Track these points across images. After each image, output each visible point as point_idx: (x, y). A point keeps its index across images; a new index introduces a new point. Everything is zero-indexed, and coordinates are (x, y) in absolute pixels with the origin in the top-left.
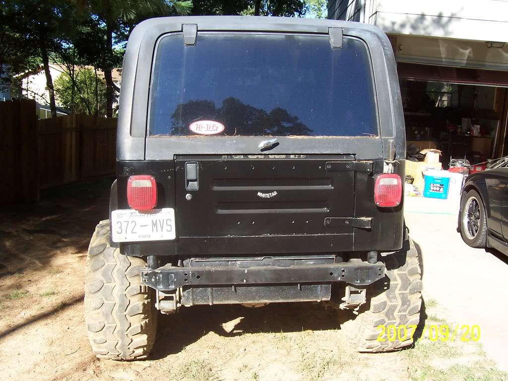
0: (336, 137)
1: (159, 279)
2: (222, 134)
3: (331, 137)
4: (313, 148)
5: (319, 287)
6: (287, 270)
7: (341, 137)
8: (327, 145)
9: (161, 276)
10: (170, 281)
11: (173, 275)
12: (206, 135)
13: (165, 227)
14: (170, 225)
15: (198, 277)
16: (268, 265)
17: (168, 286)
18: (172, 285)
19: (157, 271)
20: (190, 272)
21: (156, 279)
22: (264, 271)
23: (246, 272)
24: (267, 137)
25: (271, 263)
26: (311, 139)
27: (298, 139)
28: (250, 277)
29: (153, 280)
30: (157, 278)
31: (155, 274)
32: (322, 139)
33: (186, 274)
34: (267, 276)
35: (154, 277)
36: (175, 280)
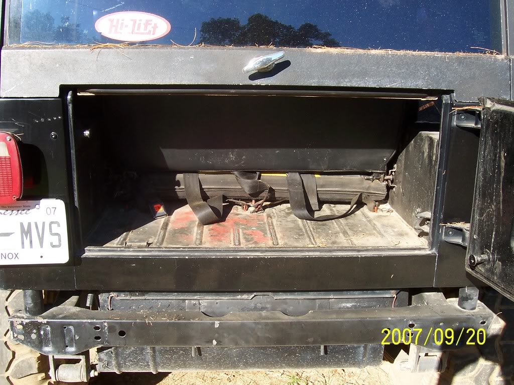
0: (414, 53)
1: (46, 334)
2: (164, 41)
3: (402, 52)
4: (364, 74)
5: (362, 349)
6: (299, 323)
7: (423, 53)
8: (394, 69)
9: (49, 328)
10: (67, 339)
11: (71, 327)
12: (132, 44)
13: (48, 238)
14: (57, 234)
15: (122, 333)
16: (263, 309)
17: (64, 349)
18: (72, 346)
19: (39, 319)
20: (106, 324)
21: (39, 335)
22: (254, 326)
23: (217, 325)
24: (264, 49)
25: (268, 306)
26: (360, 55)
27: (331, 55)
28: (225, 335)
29: (34, 336)
30: (42, 333)
31: (38, 326)
32: (382, 57)
33: (98, 328)
34: (259, 334)
35: (35, 331)
36: (77, 338)
